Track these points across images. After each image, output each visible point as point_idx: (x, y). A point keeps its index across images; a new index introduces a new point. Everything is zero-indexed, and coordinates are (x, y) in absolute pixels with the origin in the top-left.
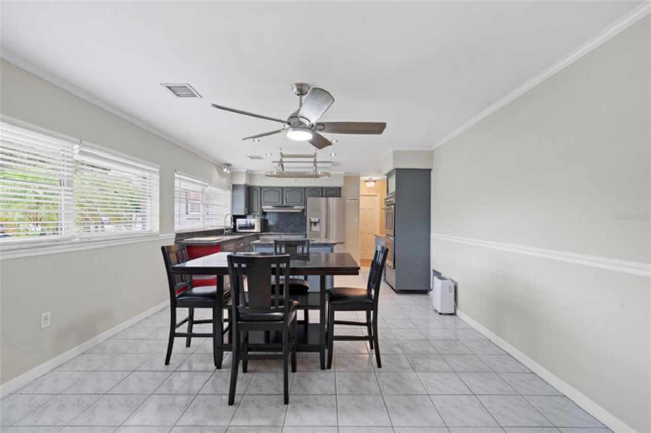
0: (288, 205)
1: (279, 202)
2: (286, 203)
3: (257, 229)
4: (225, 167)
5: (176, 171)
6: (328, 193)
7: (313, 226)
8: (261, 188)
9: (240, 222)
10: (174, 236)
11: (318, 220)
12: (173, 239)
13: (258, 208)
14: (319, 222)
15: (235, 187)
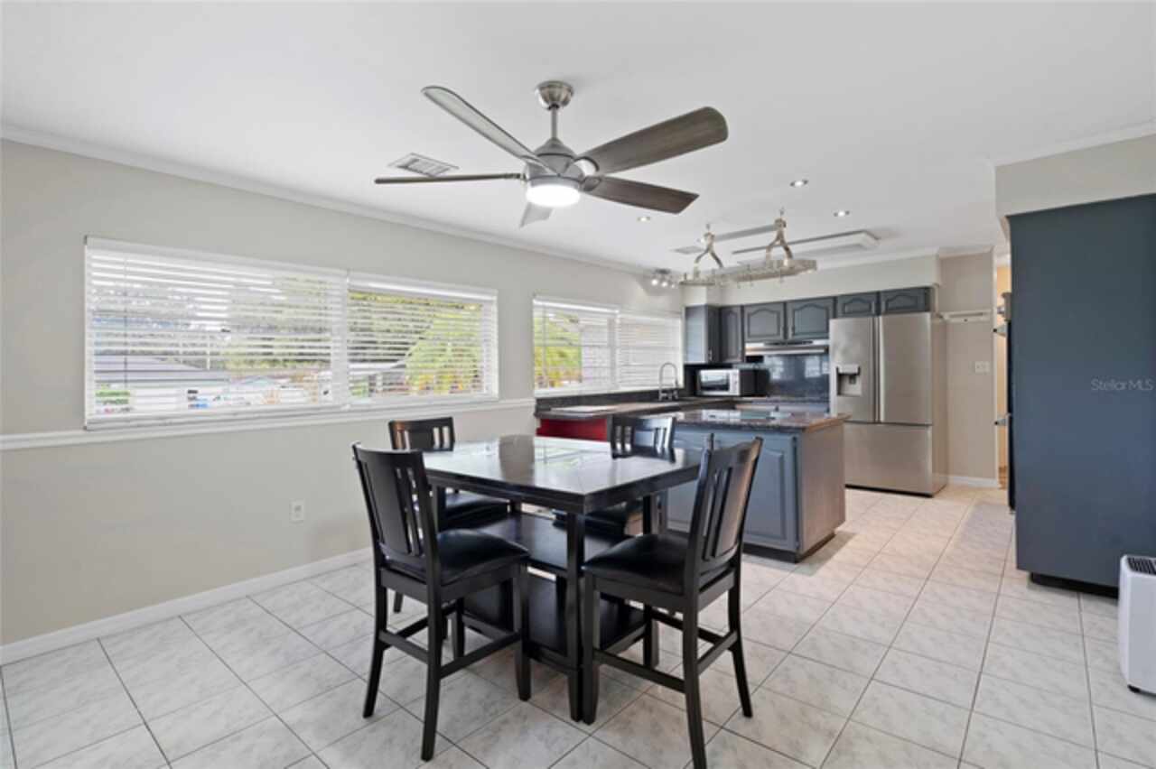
0: (798, 338)
1: (778, 334)
2: (794, 334)
3: (735, 390)
4: (654, 278)
5: (534, 295)
6: (890, 305)
7: (847, 384)
8: (742, 307)
9: (707, 376)
10: (533, 403)
11: (856, 371)
12: (531, 407)
13: (737, 348)
14: (859, 374)
15: (689, 312)
